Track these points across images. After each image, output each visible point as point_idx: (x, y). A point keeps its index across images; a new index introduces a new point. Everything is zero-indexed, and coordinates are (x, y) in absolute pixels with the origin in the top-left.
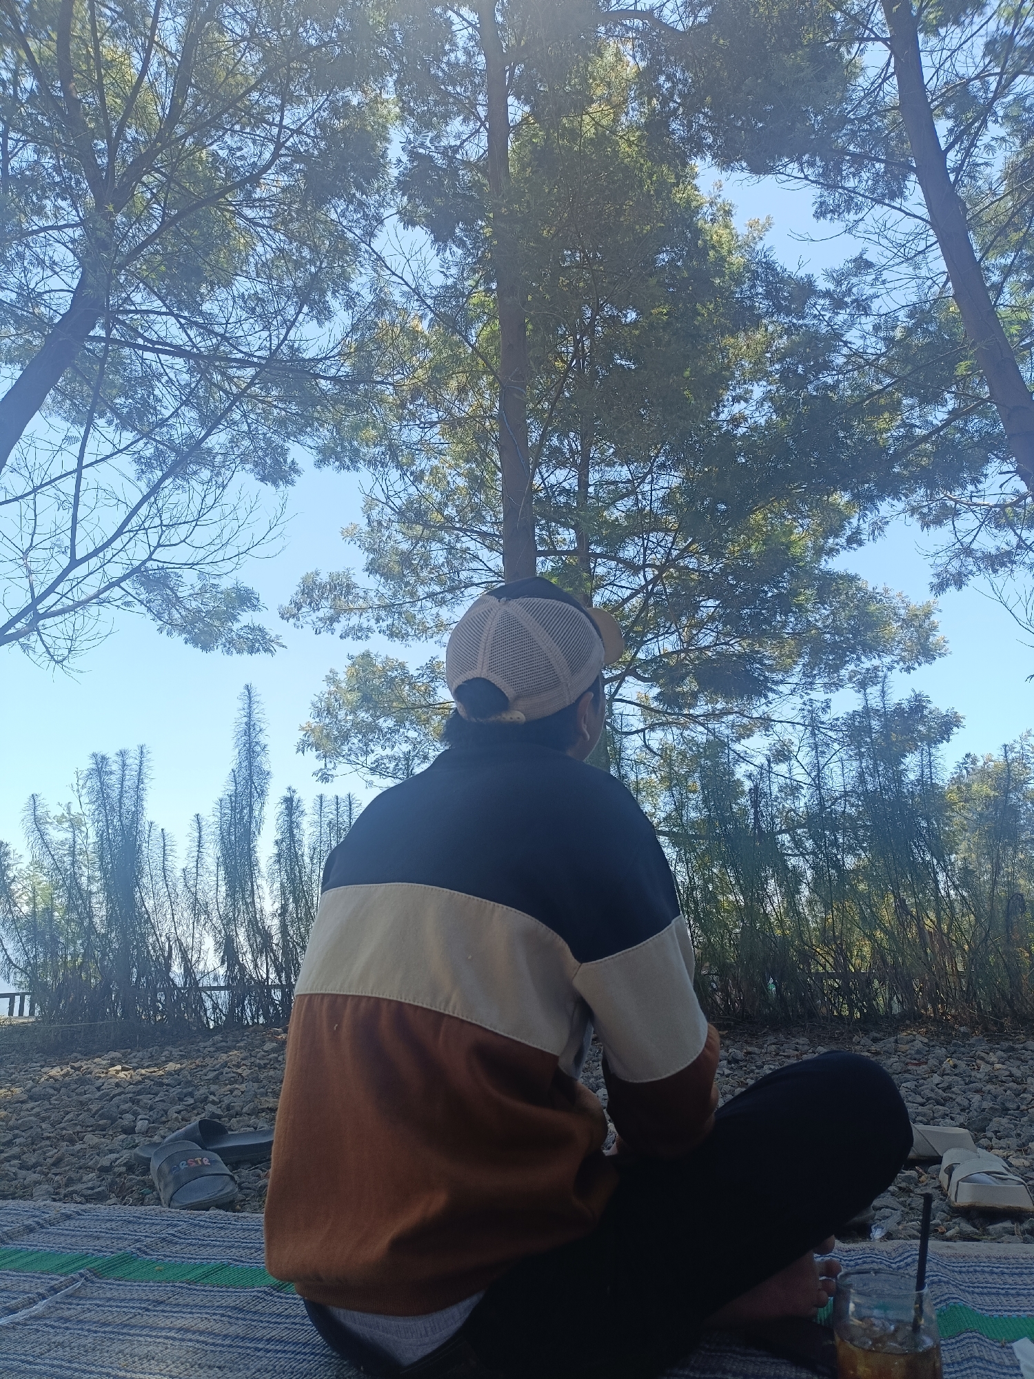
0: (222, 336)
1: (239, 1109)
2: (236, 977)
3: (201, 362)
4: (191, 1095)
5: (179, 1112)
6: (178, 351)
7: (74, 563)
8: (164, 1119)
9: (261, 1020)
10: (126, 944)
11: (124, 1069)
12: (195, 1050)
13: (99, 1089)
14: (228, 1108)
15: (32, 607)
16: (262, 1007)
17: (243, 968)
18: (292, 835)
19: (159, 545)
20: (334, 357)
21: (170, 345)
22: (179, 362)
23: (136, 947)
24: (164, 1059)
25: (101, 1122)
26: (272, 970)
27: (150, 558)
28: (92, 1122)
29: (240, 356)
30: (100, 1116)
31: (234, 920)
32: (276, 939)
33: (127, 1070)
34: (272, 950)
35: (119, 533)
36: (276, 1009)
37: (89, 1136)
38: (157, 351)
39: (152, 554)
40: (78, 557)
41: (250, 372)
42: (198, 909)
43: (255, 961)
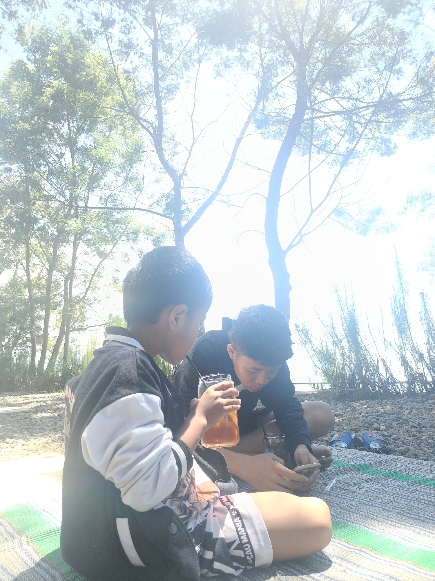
0: (355, 99)
1: (424, 425)
2: (409, 372)
3: (348, 114)
4: (400, 418)
5: (397, 424)
6: (337, 113)
7: (313, 211)
8: (391, 426)
9: (424, 391)
10: (358, 360)
11: (368, 407)
12: (397, 402)
13: (360, 414)
14: (419, 424)
15: (300, 233)
16: (424, 385)
17: (411, 369)
18: (426, 309)
19: (342, 197)
20: (409, 89)
21: (334, 112)
22: (338, 118)
23: (363, 360)
24: (384, 404)
25: (366, 425)
26: (426, 369)
27: (339, 203)
28: (361, 425)
29: (365, 105)
30: (364, 423)
31: (404, 348)
32: (426, 355)
33: (369, 407)
34: (424, 360)
35: (328, 194)
36: (431, 386)
37: (362, 430)
38: (329, 116)
39: (340, 201)
40: (314, 209)
41: (371, 110)
42: (387, 343)
43: (416, 365)
